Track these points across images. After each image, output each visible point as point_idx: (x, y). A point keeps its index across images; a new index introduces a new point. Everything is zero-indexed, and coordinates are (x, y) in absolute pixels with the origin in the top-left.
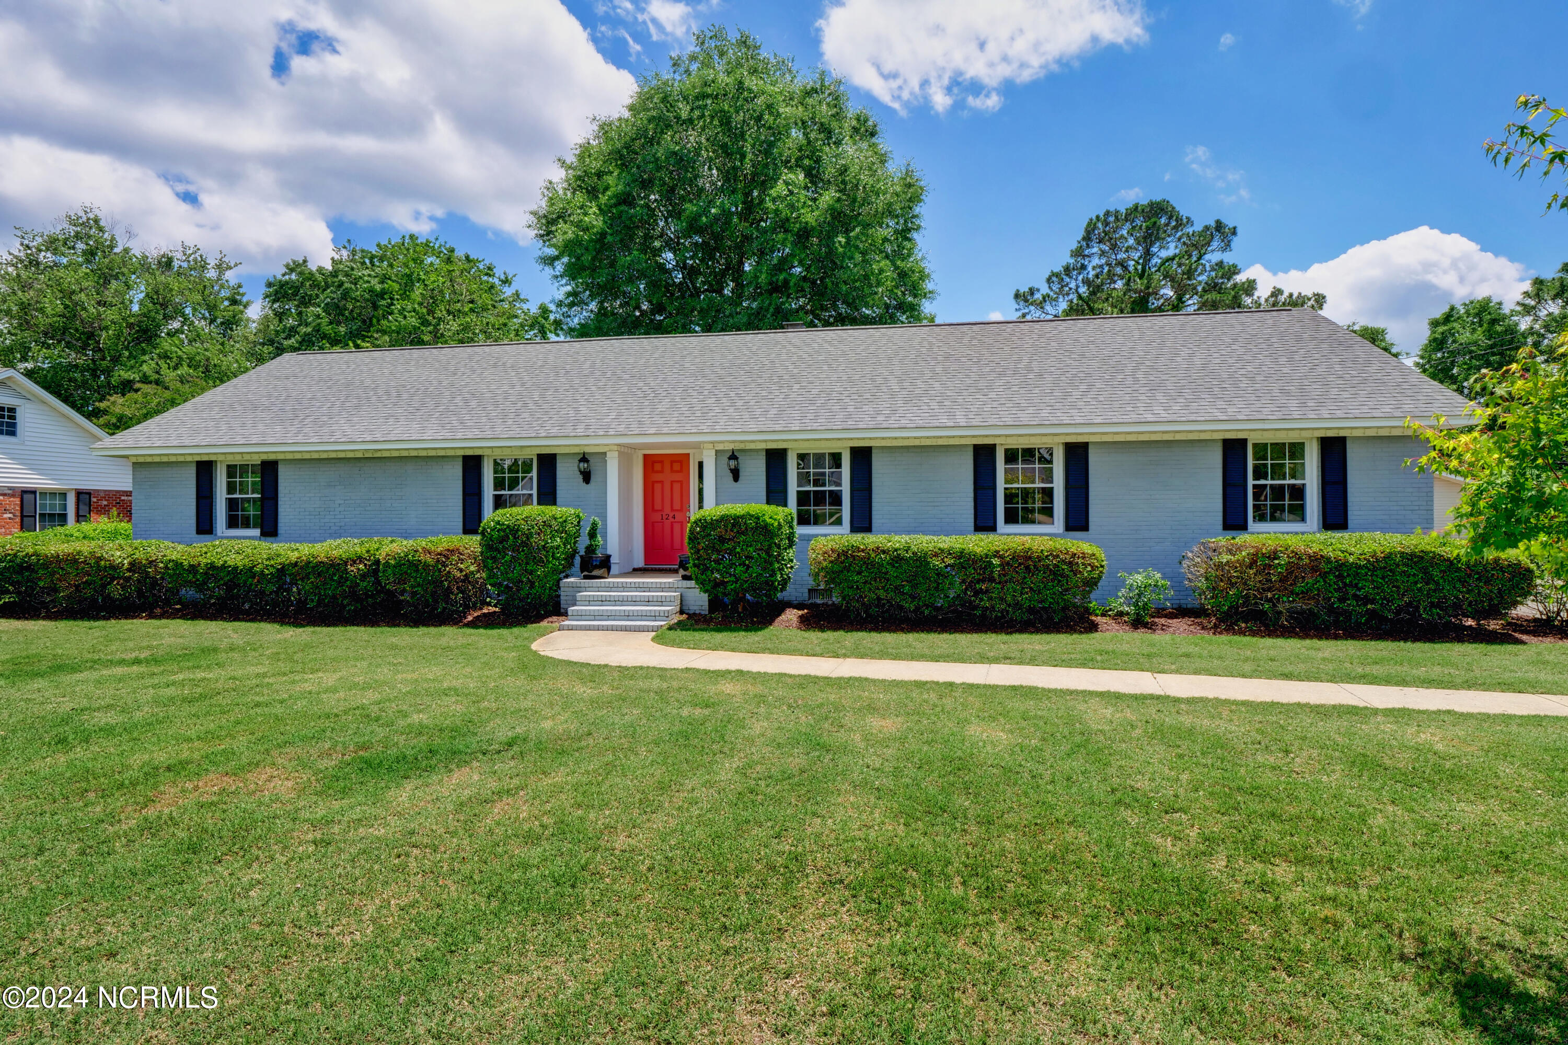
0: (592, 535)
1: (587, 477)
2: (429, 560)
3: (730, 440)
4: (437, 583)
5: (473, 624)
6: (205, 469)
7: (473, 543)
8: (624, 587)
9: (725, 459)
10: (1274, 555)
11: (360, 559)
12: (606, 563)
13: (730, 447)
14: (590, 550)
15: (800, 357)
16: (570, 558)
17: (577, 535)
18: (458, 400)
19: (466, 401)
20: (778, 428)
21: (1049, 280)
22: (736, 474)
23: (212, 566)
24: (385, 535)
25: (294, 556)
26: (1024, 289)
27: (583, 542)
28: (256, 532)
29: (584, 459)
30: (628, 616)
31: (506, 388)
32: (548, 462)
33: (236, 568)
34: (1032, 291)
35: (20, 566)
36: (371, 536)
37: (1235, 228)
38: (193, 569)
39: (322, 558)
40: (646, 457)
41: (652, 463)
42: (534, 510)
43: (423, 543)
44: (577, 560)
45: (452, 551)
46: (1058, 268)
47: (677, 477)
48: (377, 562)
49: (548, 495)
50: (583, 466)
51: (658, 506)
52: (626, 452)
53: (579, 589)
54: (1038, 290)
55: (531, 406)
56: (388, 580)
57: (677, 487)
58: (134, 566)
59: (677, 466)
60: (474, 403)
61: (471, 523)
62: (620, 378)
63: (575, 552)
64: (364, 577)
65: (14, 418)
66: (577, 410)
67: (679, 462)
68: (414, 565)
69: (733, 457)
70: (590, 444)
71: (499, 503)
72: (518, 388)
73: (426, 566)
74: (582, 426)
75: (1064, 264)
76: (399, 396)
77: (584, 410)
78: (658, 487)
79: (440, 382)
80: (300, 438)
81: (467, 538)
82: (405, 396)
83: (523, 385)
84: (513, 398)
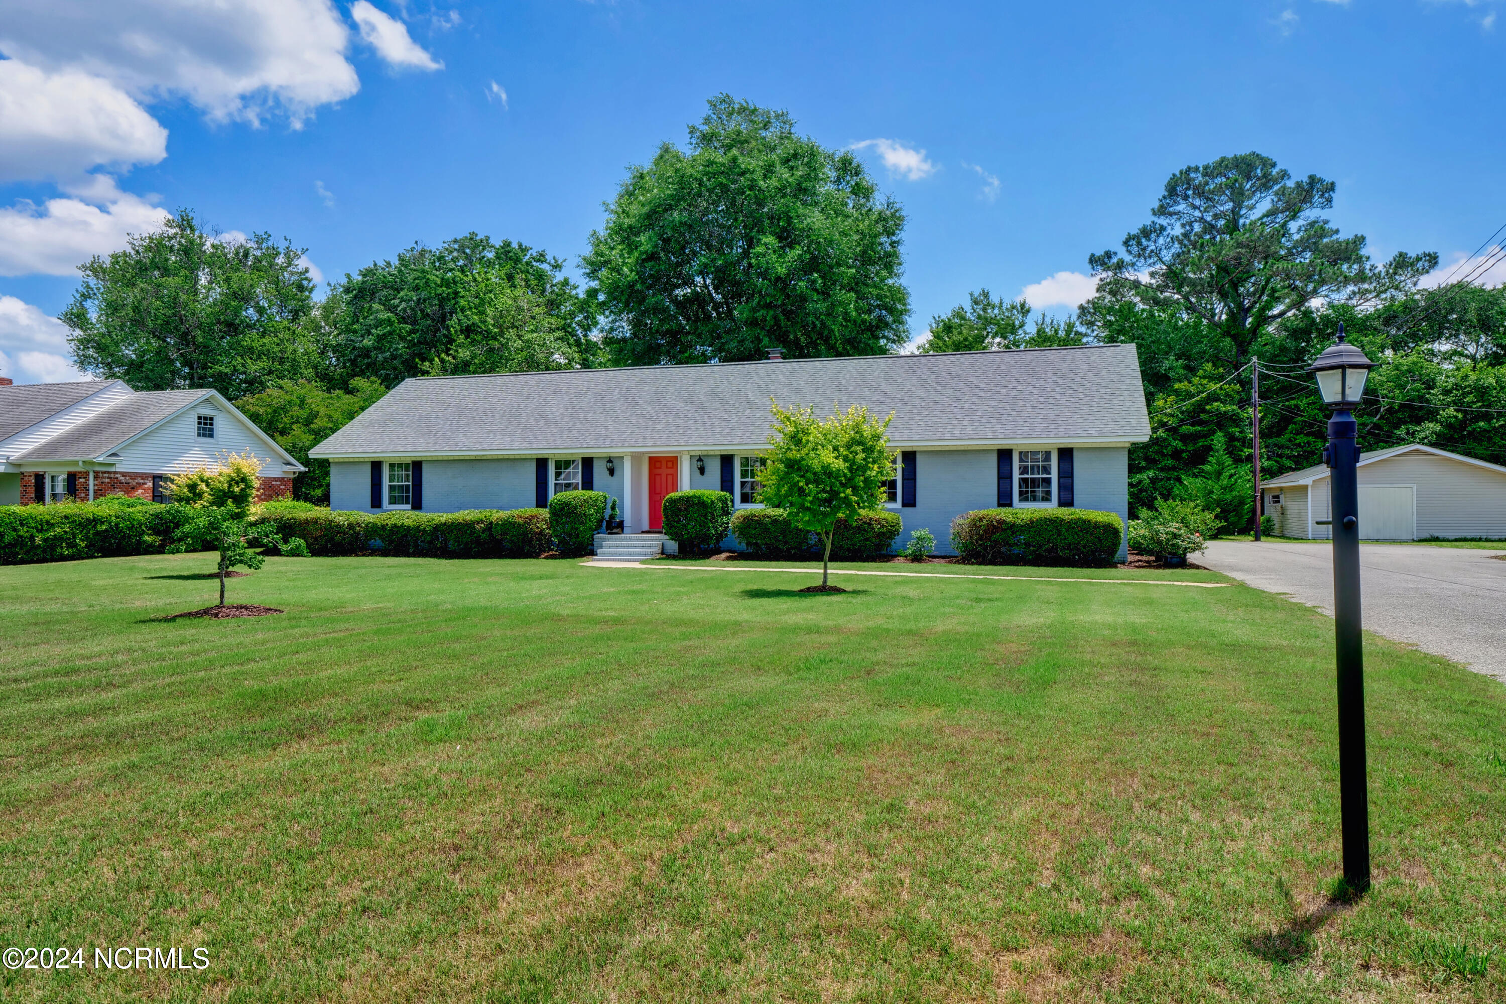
0: (613, 508)
1: (612, 472)
2: (521, 521)
3: (700, 448)
4: (525, 534)
5: (546, 558)
6: (376, 466)
7: (545, 513)
8: (630, 539)
9: (695, 460)
10: (981, 519)
11: (482, 521)
12: (621, 526)
13: (698, 453)
14: (612, 517)
15: (759, 387)
16: (600, 522)
17: (604, 508)
18: (532, 420)
19: (537, 421)
20: (726, 442)
21: (1126, 243)
22: (702, 471)
23: (395, 526)
24: (493, 508)
25: (443, 520)
26: (1099, 252)
27: (608, 513)
28: (409, 507)
29: (610, 460)
30: (630, 554)
31: (562, 410)
32: (588, 463)
33: (409, 527)
34: (1108, 255)
35: (284, 525)
36: (485, 508)
37: (1333, 184)
38: (383, 527)
39: (461, 520)
40: (650, 458)
41: (655, 463)
42: (580, 494)
43: (515, 512)
44: (605, 524)
45: (533, 517)
46: (1135, 231)
47: (670, 471)
48: (491, 523)
49: (588, 484)
50: (610, 465)
51: (658, 491)
52: (636, 458)
53: (605, 540)
54: (1115, 254)
55: (578, 425)
56: (496, 532)
57: (670, 477)
58: (351, 526)
59: (670, 464)
60: (542, 423)
61: (541, 501)
62: (637, 404)
63: (603, 518)
64: (484, 531)
65: (211, 424)
66: (607, 428)
67: (672, 462)
68: (513, 524)
69: (700, 459)
70: (614, 451)
71: (558, 488)
72: (570, 411)
73: (519, 524)
74: (608, 440)
75: (1141, 226)
76: (493, 416)
77: (611, 428)
78: (658, 478)
79: (519, 406)
80: (437, 447)
81: (540, 510)
82: (497, 416)
83: (573, 408)
84: (566, 419)
